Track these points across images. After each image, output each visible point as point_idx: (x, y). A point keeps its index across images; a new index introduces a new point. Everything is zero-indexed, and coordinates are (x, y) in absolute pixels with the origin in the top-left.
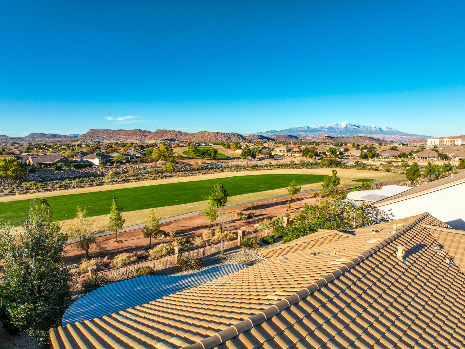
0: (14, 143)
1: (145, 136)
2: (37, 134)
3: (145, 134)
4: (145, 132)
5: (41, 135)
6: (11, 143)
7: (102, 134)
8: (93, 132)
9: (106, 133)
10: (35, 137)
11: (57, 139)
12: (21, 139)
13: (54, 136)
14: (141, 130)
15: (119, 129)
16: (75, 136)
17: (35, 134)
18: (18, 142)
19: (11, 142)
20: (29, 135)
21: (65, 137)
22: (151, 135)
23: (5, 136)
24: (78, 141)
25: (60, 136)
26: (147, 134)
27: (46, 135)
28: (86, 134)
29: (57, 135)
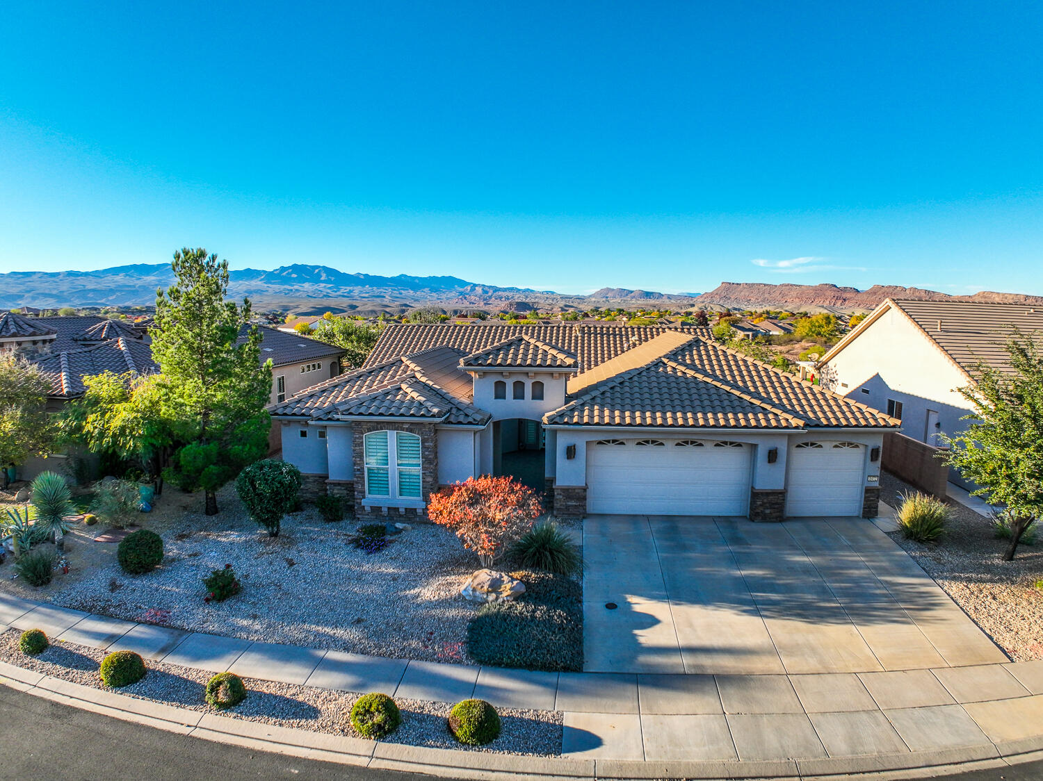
0: (566, 306)
1: (845, 300)
2: (613, 290)
3: (844, 296)
4: (845, 289)
5: (624, 293)
6: (561, 306)
7: (747, 294)
8: (729, 287)
9: (756, 291)
10: (609, 295)
11: (652, 302)
12: (581, 299)
13: (648, 295)
14: (835, 286)
15: (787, 283)
16: (691, 296)
17: (609, 290)
18: (575, 305)
19: (562, 304)
20: (597, 293)
21: (669, 297)
22: (859, 297)
23: (553, 293)
24: (693, 305)
25: (661, 295)
26: (847, 295)
27: (632, 292)
28: (712, 293)
29: (652, 293)
